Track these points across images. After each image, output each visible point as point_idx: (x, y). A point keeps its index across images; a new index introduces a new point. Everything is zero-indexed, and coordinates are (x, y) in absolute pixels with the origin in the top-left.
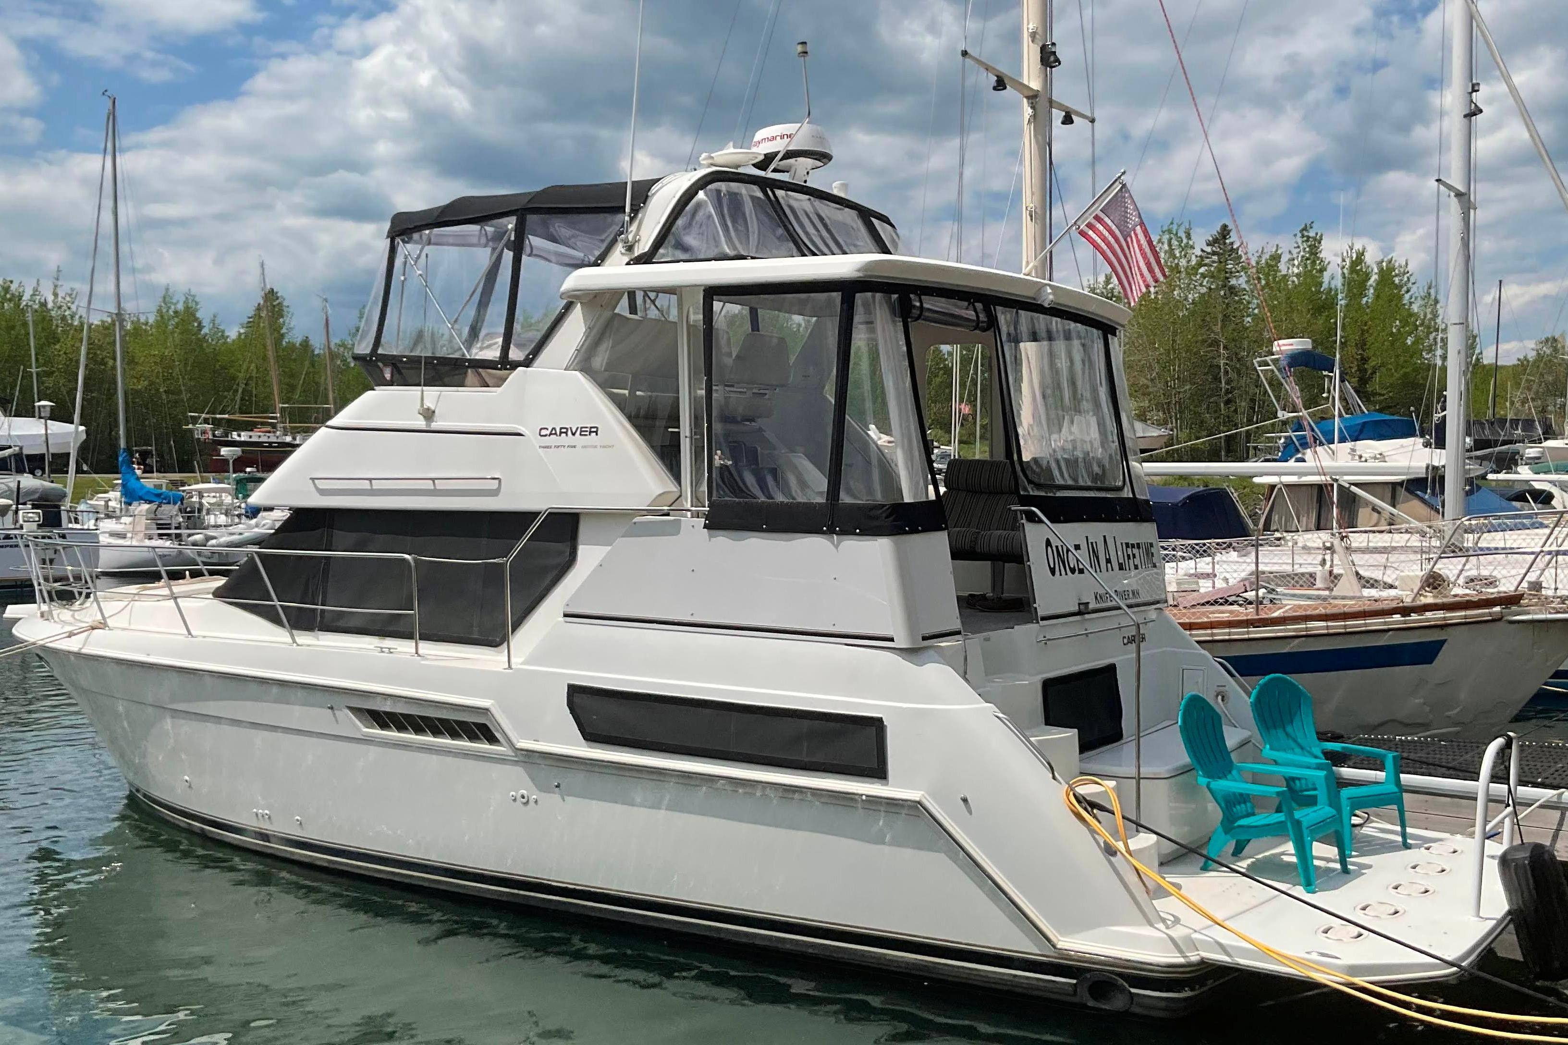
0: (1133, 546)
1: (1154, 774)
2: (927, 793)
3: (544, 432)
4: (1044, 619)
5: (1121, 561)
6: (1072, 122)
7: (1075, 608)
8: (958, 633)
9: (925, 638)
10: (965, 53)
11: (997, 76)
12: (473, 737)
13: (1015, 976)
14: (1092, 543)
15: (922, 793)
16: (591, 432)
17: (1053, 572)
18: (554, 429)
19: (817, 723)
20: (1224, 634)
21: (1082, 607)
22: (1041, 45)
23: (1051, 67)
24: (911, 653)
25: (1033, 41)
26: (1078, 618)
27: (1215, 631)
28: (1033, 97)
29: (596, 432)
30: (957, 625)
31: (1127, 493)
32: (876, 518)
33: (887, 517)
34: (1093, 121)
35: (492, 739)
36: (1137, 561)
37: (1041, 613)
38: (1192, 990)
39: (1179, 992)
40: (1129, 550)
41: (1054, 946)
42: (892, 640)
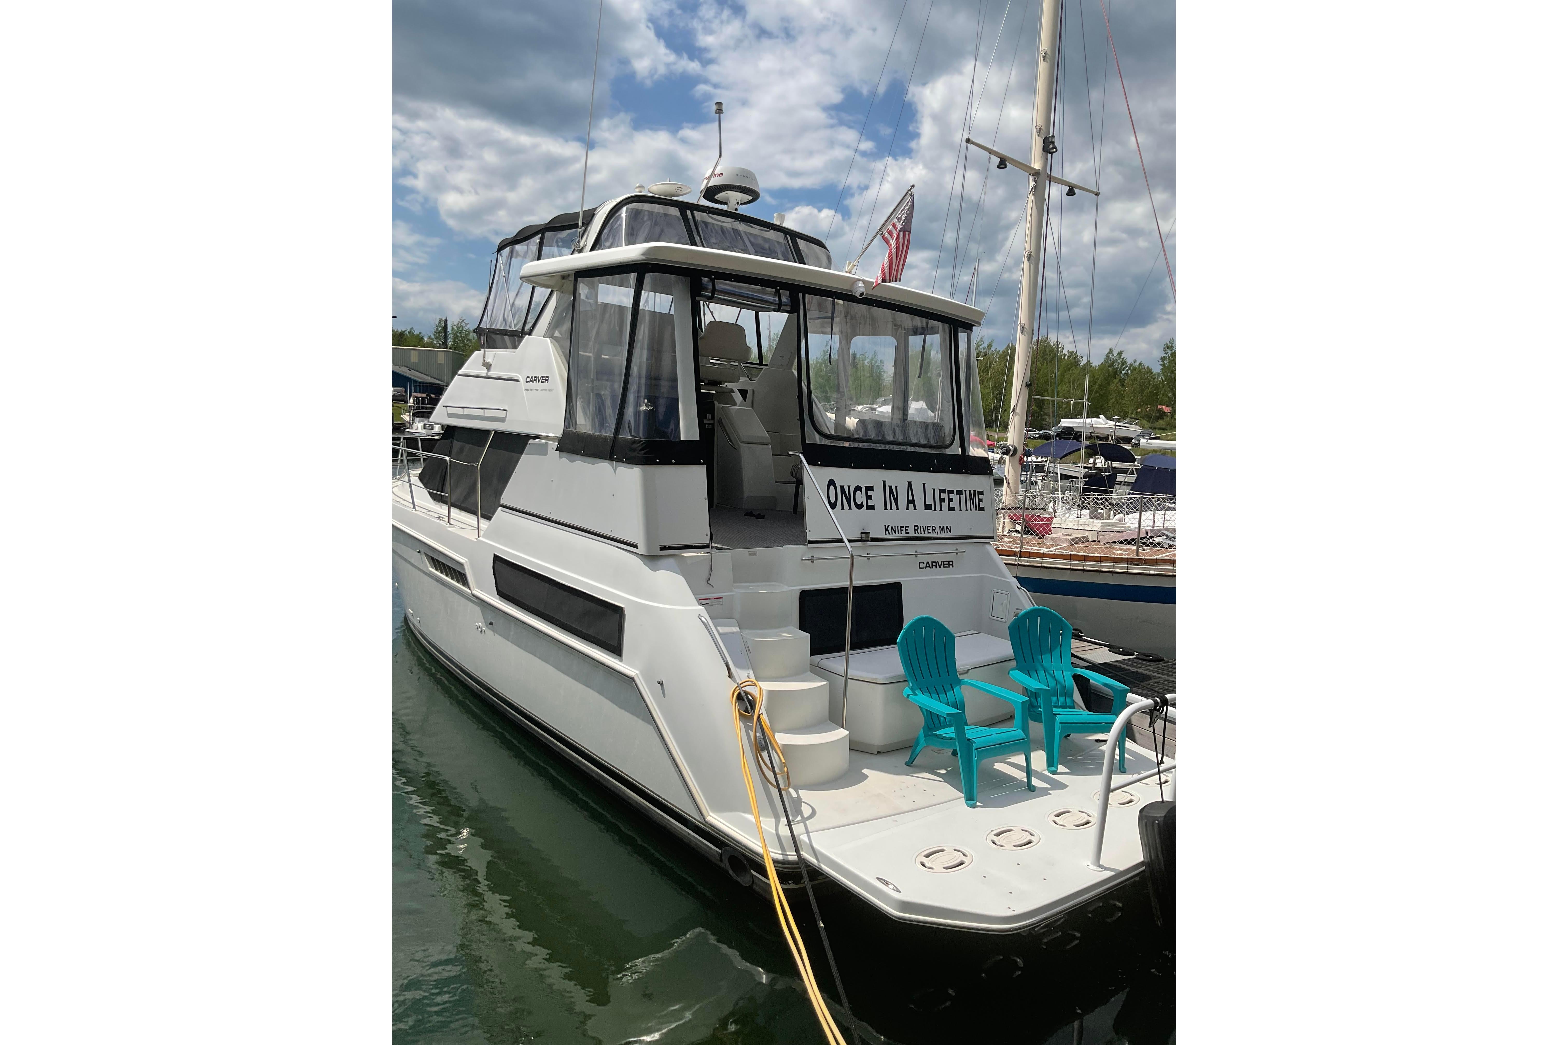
0: (950, 492)
1: (872, 679)
2: (641, 672)
3: (528, 380)
4: (811, 542)
5: (930, 502)
6: (1074, 194)
7: (858, 536)
8: (707, 547)
9: (662, 549)
10: (968, 141)
11: (1001, 158)
12: (461, 582)
13: (689, 834)
14: (890, 487)
15: (637, 672)
16: (546, 380)
17: (834, 507)
18: (532, 377)
19: (593, 605)
20: (1109, 567)
21: (863, 535)
22: (1044, 137)
23: (1052, 153)
24: (651, 559)
25: (1038, 135)
26: (858, 544)
27: (1103, 564)
28: (1036, 174)
29: (548, 380)
30: (706, 540)
31: (954, 451)
32: (633, 450)
33: (641, 450)
34: (1097, 194)
35: (467, 585)
36: (955, 505)
37: (810, 536)
40: (944, 496)
41: (704, 819)
42: (636, 547)
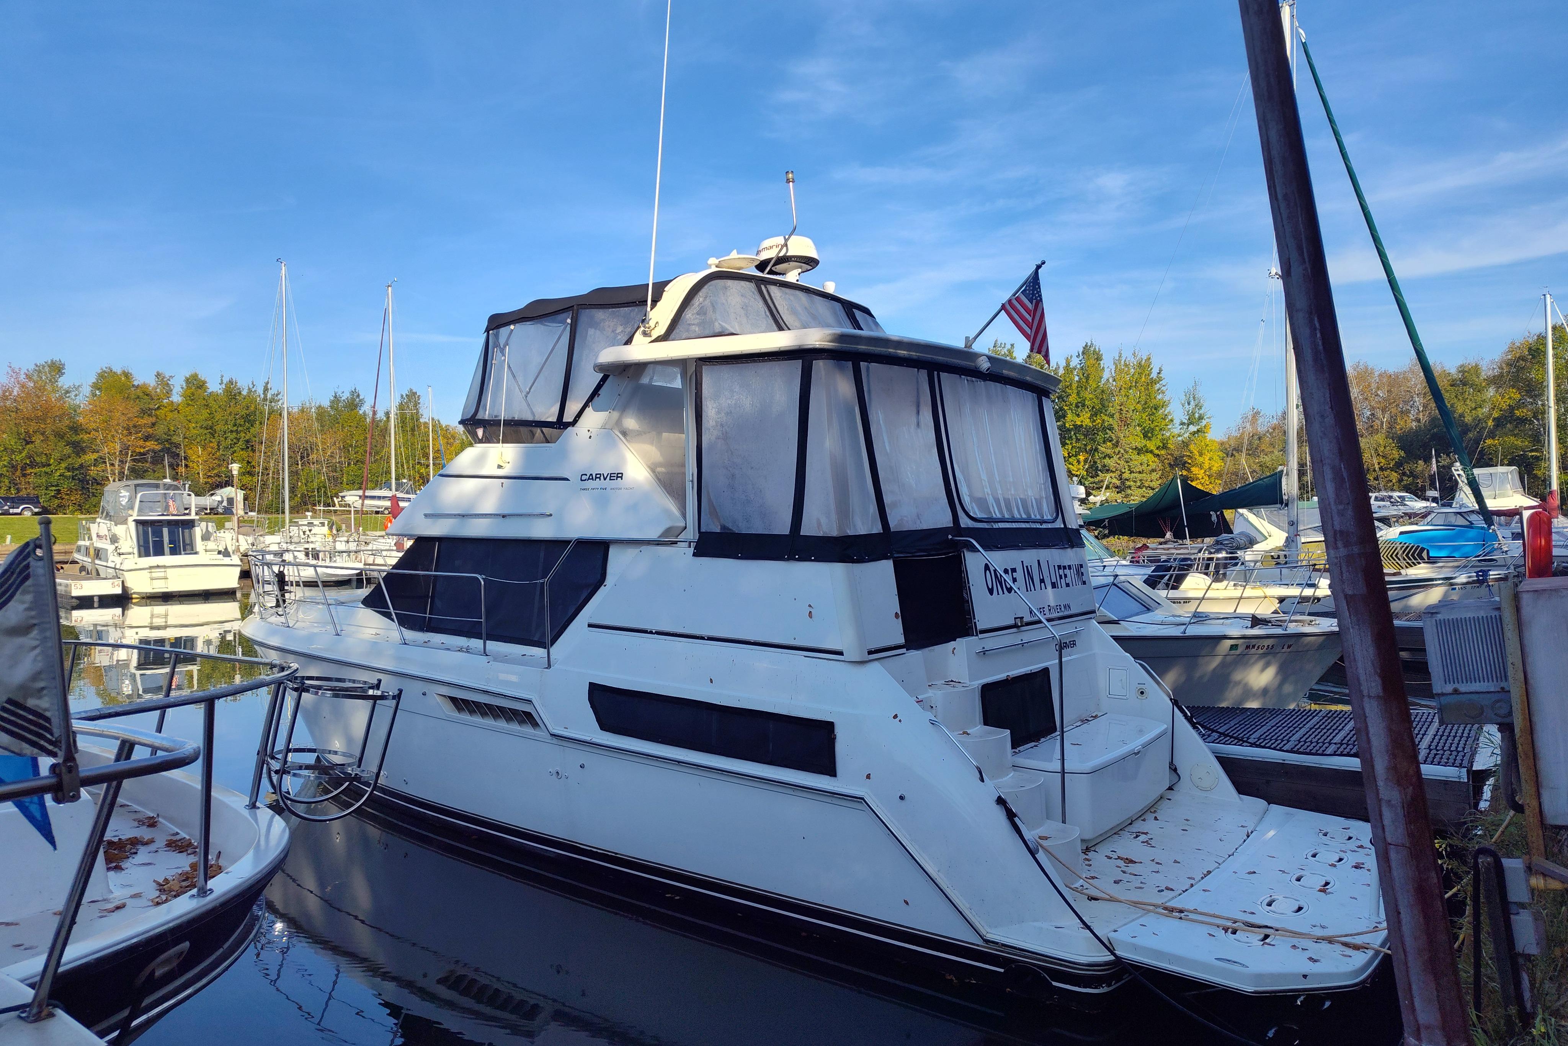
0: (1065, 568)
2: (870, 790)
3: (584, 477)
4: (982, 632)
5: (1054, 580)
7: (1011, 622)
8: (901, 647)
9: (870, 652)
12: (521, 722)
15: (866, 790)
16: (618, 477)
17: (991, 591)
18: (591, 475)
19: (781, 724)
21: (1017, 621)
24: (859, 665)
26: (1014, 630)
29: (621, 477)
30: (900, 640)
31: (1059, 524)
35: (535, 724)
36: (1068, 580)
37: (980, 627)
38: (1109, 985)
39: (1096, 988)
40: (1061, 571)
41: (982, 936)
42: (841, 653)
